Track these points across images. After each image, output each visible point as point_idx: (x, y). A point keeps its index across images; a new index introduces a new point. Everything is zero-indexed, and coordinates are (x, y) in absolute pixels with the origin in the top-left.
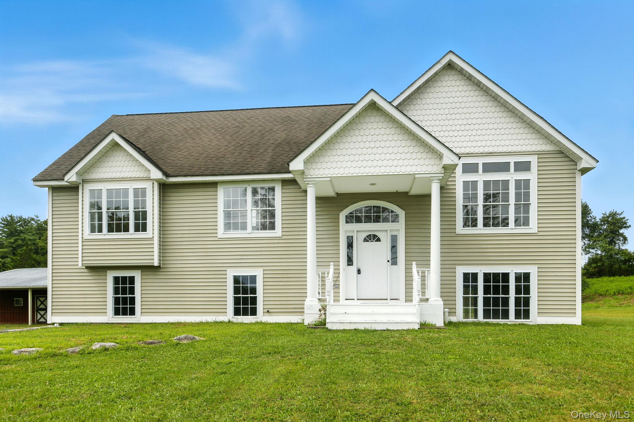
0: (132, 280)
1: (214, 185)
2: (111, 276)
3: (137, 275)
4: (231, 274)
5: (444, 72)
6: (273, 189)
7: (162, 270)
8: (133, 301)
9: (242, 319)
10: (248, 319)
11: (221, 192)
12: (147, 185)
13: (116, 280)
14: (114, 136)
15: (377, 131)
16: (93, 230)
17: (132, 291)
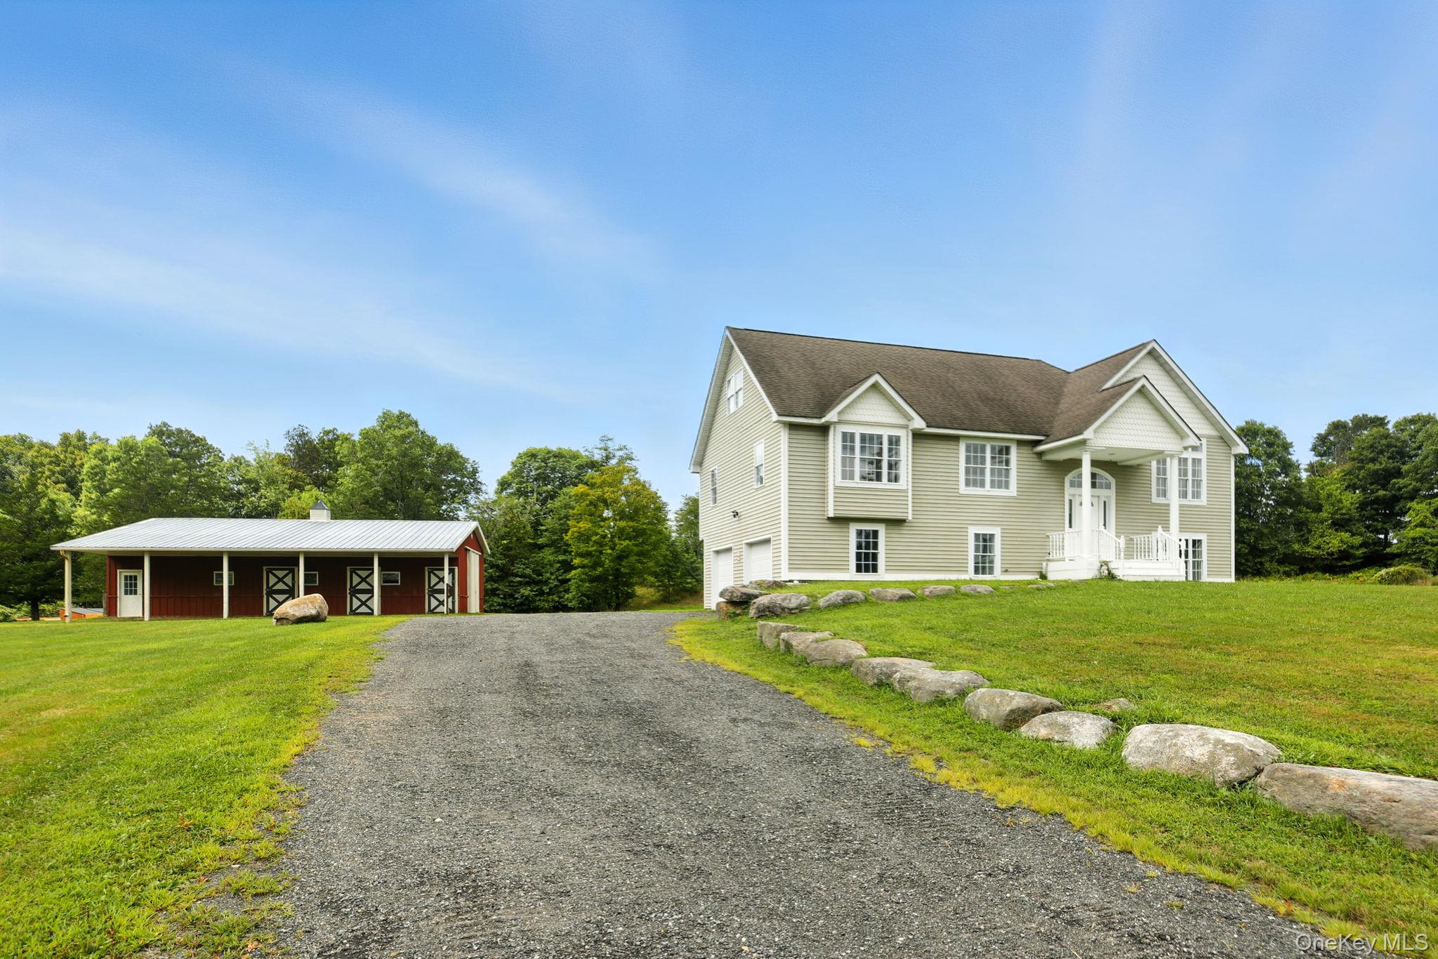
0: (875, 533)
1: (956, 438)
2: (853, 528)
3: (881, 529)
4: (973, 530)
5: (1145, 361)
6: (1008, 449)
7: (906, 524)
8: (875, 557)
9: (981, 577)
10: (987, 577)
11: (962, 446)
12: (902, 433)
13: (859, 533)
14: (876, 378)
15: (1139, 410)
16: (844, 477)
17: (875, 546)
